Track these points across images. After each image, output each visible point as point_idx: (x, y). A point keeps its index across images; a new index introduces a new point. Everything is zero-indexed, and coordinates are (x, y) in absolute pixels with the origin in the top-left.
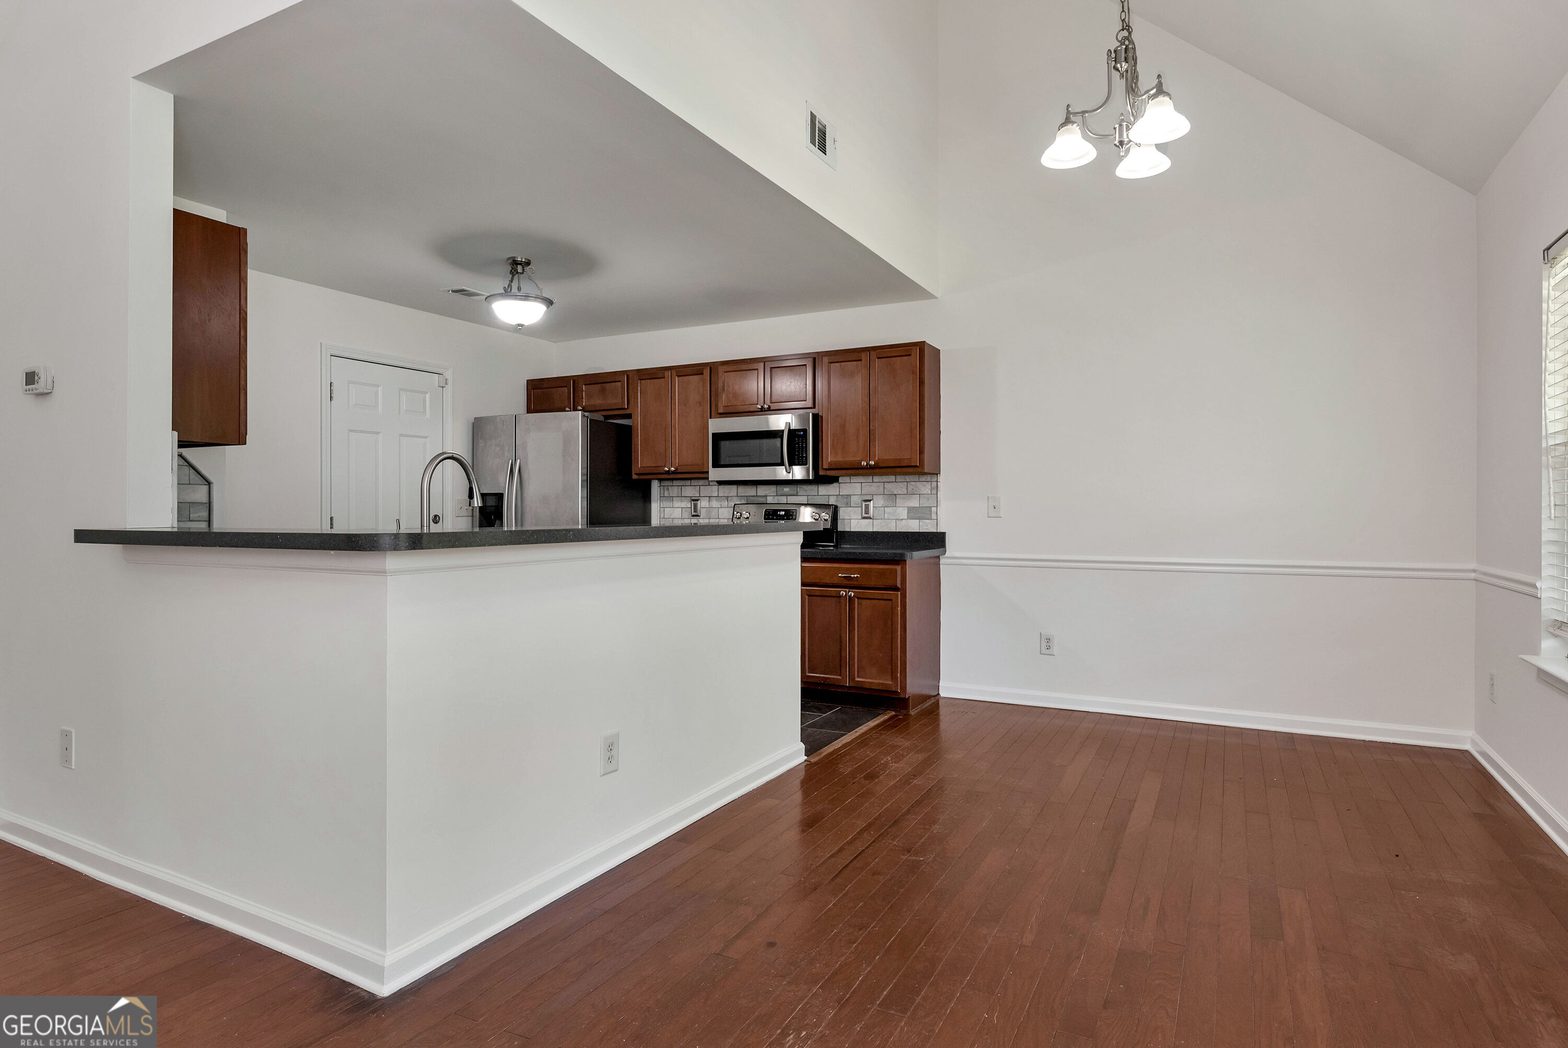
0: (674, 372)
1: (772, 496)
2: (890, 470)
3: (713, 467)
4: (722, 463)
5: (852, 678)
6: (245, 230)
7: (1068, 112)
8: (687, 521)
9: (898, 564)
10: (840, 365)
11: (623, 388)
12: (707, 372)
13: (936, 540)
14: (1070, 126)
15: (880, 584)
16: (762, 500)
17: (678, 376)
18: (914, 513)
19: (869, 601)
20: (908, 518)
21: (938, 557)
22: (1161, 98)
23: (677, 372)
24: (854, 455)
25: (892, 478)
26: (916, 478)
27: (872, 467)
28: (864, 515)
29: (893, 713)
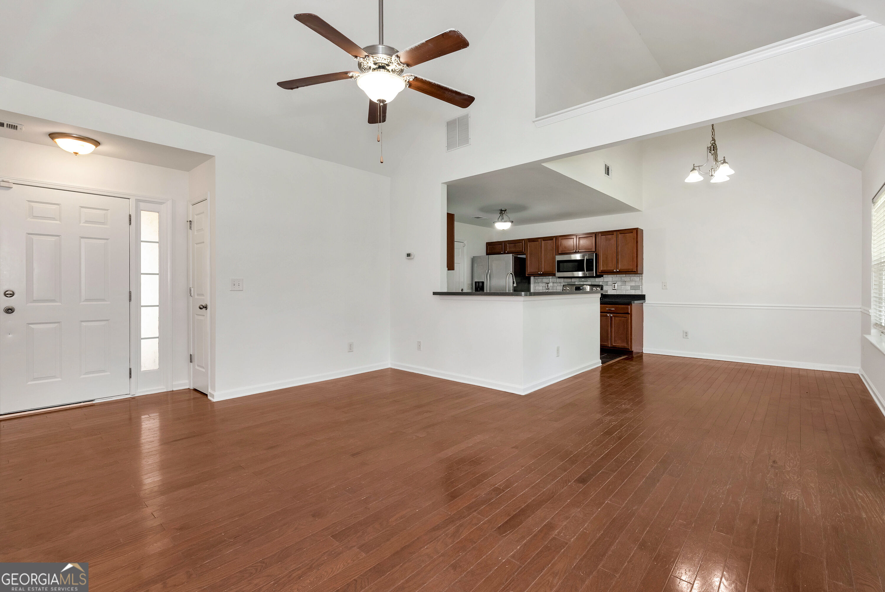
0: (542, 239)
1: (577, 282)
2: (624, 273)
3: (557, 272)
4: (560, 271)
5: (611, 344)
6: (454, 214)
7: (694, 166)
8: (544, 291)
9: (629, 305)
10: (606, 237)
11: (523, 245)
12: (554, 239)
13: (642, 297)
14: (694, 171)
15: (622, 312)
16: (574, 283)
17: (543, 241)
18: (632, 288)
19: (618, 318)
20: (631, 289)
21: (643, 303)
22: (725, 164)
23: (543, 239)
24: (610, 267)
25: (624, 275)
26: (634, 275)
27: (617, 272)
28: (613, 288)
29: (627, 356)
